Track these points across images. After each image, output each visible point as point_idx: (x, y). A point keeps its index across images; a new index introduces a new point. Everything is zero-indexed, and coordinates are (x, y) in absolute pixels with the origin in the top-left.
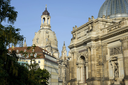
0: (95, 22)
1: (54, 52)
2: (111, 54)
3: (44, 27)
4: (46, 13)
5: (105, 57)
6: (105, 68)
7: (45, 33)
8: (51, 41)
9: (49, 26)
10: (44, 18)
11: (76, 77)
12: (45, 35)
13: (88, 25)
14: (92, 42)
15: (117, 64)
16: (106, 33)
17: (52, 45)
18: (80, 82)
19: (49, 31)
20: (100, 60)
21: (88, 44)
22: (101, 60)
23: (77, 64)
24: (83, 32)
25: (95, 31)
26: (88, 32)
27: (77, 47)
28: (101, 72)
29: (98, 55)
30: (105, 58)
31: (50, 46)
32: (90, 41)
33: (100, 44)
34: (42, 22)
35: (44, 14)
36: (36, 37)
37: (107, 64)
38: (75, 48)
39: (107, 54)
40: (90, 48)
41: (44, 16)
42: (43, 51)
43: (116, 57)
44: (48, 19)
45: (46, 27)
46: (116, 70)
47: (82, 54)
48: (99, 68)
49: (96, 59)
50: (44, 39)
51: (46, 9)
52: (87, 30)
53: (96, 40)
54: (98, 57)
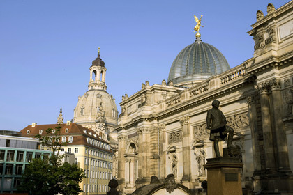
0: (151, 91)
1: (110, 131)
2: (170, 143)
3: (94, 88)
4: (99, 62)
5: (162, 146)
6: (161, 163)
7: (95, 97)
8: (106, 111)
9: (104, 85)
10: (95, 72)
11: (123, 177)
12: (95, 101)
13: (140, 95)
14: (144, 122)
15: (175, 157)
16: (164, 109)
17: (107, 118)
18: (129, 185)
19: (102, 93)
20: (154, 151)
21: (139, 124)
22: (157, 151)
23: (126, 157)
24: (135, 106)
25: (150, 105)
26: (139, 106)
27: (126, 128)
28: (156, 170)
29: (153, 142)
30: (162, 148)
31: (104, 121)
32: (141, 120)
33: (156, 125)
34: (91, 77)
35: (95, 63)
36: (79, 105)
37: (165, 157)
38: (123, 131)
39: (164, 141)
40: (141, 131)
41: (95, 68)
42: (85, 132)
43: (174, 147)
44: (102, 72)
45: (97, 88)
46: (174, 166)
47: (133, 140)
48: (153, 163)
49: (150, 149)
50: (94, 107)
51: (99, 55)
52: (140, 103)
53: (151, 119)
54: (153, 145)
